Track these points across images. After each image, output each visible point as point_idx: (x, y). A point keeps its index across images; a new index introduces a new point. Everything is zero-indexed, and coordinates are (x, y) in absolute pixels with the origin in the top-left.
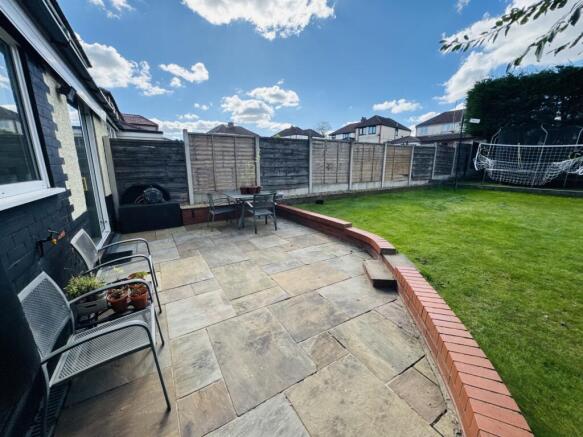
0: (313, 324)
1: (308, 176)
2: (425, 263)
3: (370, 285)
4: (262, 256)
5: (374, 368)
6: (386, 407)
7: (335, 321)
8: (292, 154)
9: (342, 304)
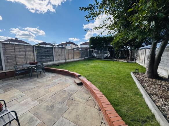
0: (65, 98)
1: (53, 58)
2: (87, 77)
3: (76, 85)
4: (43, 84)
5: (82, 102)
6: (86, 108)
7: (70, 95)
8: (47, 51)
9: (71, 91)
